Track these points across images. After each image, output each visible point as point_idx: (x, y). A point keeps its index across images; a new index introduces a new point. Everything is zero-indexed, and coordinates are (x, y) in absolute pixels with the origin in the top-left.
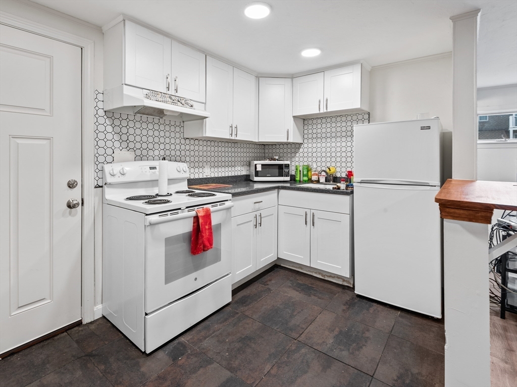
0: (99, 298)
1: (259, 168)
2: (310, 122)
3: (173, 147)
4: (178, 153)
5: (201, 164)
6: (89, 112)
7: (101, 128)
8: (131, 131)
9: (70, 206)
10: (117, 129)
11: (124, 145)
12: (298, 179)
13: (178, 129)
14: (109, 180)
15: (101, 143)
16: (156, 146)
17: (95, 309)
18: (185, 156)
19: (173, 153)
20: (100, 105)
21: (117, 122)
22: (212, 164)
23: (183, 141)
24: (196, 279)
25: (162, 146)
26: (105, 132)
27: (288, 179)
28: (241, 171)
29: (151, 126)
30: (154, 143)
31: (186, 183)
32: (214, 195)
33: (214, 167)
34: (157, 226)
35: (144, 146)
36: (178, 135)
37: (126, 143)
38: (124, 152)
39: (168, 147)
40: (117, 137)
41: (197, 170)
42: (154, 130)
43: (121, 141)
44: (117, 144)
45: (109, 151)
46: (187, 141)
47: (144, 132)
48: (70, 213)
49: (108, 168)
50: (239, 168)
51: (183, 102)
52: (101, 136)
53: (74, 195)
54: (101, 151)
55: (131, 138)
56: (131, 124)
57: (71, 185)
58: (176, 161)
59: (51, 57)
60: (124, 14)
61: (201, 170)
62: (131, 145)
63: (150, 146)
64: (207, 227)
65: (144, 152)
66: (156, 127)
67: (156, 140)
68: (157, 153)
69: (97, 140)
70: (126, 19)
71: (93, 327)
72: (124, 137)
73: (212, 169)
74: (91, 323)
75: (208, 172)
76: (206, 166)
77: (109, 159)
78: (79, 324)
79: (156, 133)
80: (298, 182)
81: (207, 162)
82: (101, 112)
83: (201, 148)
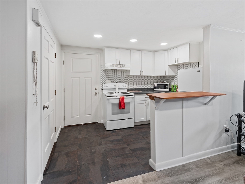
0: (102, 118)
1: (156, 86)
2: (178, 67)
3: (123, 79)
4: (124, 80)
5: (133, 84)
6: (100, 71)
7: (102, 75)
8: (110, 75)
9: (96, 94)
10: (106, 75)
11: (108, 79)
12: (172, 90)
13: (124, 73)
14: (104, 88)
15: (102, 79)
16: (117, 79)
17: (101, 120)
18: (127, 81)
19: (123, 80)
20: (102, 69)
21: (106, 73)
22: (137, 84)
23: (126, 77)
24: (121, 116)
25: (119, 79)
26: (103, 76)
27: (168, 90)
28: (150, 86)
29: (115, 73)
30: (116, 78)
31: (126, 90)
32: (129, 93)
33: (138, 85)
34: (109, 100)
35: (114, 79)
36: (124, 75)
37: (109, 78)
38: (108, 80)
39: (121, 79)
40: (106, 77)
41: (131, 86)
42: (116, 74)
43: (107, 78)
44: (106, 79)
45: (104, 81)
46: (128, 77)
47: (114, 75)
48: (96, 96)
49: (104, 85)
50: (150, 85)
51: (121, 66)
52: (102, 77)
53: (96, 91)
54: (102, 81)
55: (110, 77)
56: (110, 73)
57: (96, 89)
58: (123, 83)
59: (91, 59)
60: (105, 46)
61: (133, 86)
62: (110, 79)
63: (115, 79)
64: (123, 102)
65: (114, 81)
66: (117, 73)
67: (117, 77)
68: (117, 80)
69: (101, 78)
70: (106, 47)
71: (100, 124)
72: (108, 77)
73: (137, 86)
74: (100, 123)
75: (135, 87)
76: (135, 85)
77: (104, 82)
78: (97, 123)
79: (117, 75)
80: (172, 91)
81: (135, 83)
82: (102, 71)
83: (133, 79)
